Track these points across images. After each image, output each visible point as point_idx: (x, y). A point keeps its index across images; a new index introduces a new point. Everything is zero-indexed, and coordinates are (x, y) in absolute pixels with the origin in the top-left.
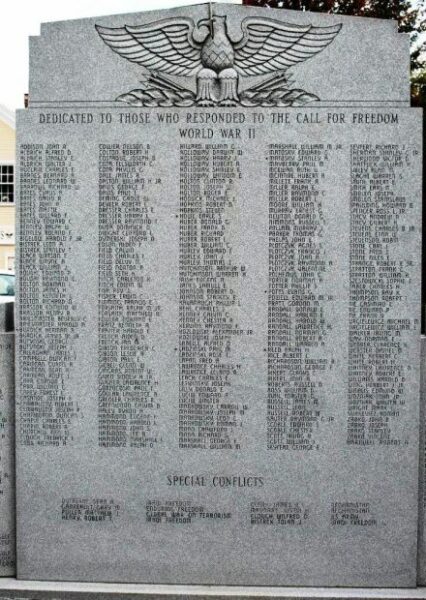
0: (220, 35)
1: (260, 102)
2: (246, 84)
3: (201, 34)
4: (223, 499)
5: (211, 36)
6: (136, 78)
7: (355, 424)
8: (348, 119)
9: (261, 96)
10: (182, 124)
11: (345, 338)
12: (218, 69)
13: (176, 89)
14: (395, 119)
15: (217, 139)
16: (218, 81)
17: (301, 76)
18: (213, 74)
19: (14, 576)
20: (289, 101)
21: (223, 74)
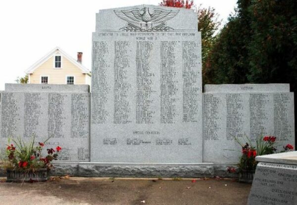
0: (147, 13)
1: (158, 30)
2: (154, 25)
3: (142, 13)
4: (148, 138)
5: (145, 13)
6: (125, 24)
7: (185, 116)
8: (181, 35)
9: (158, 29)
10: (137, 36)
11: (182, 92)
12: (146, 22)
13: (135, 27)
14: (194, 34)
15: (146, 40)
16: (147, 25)
17: (169, 23)
18: (145, 23)
19: (90, 161)
20: (166, 30)
21: (148, 23)
